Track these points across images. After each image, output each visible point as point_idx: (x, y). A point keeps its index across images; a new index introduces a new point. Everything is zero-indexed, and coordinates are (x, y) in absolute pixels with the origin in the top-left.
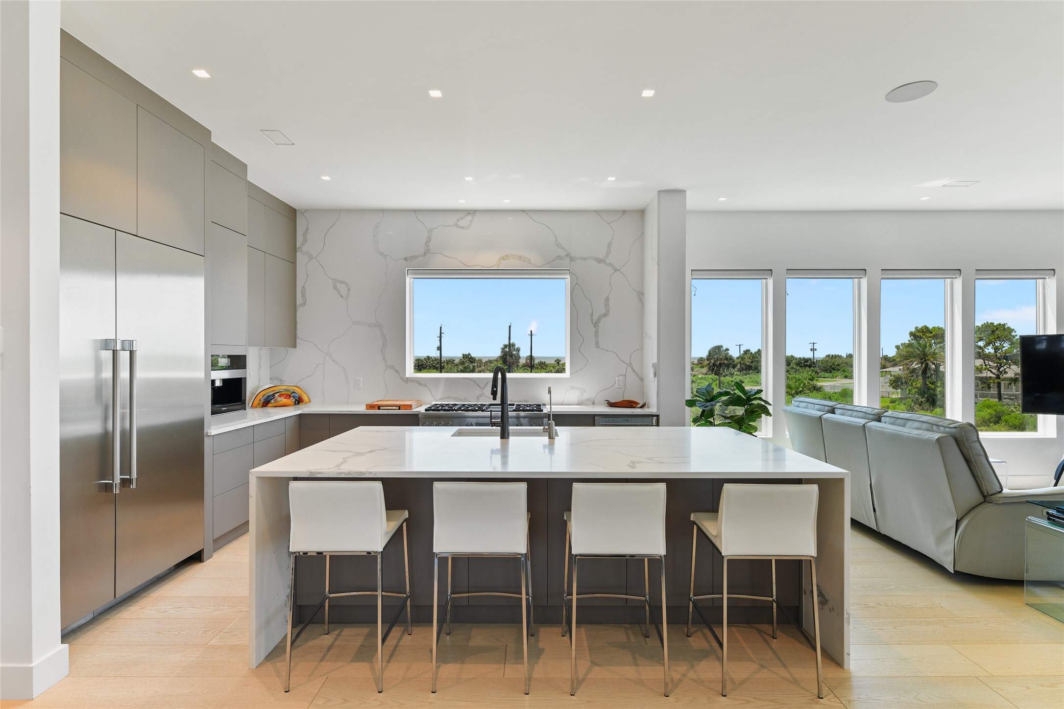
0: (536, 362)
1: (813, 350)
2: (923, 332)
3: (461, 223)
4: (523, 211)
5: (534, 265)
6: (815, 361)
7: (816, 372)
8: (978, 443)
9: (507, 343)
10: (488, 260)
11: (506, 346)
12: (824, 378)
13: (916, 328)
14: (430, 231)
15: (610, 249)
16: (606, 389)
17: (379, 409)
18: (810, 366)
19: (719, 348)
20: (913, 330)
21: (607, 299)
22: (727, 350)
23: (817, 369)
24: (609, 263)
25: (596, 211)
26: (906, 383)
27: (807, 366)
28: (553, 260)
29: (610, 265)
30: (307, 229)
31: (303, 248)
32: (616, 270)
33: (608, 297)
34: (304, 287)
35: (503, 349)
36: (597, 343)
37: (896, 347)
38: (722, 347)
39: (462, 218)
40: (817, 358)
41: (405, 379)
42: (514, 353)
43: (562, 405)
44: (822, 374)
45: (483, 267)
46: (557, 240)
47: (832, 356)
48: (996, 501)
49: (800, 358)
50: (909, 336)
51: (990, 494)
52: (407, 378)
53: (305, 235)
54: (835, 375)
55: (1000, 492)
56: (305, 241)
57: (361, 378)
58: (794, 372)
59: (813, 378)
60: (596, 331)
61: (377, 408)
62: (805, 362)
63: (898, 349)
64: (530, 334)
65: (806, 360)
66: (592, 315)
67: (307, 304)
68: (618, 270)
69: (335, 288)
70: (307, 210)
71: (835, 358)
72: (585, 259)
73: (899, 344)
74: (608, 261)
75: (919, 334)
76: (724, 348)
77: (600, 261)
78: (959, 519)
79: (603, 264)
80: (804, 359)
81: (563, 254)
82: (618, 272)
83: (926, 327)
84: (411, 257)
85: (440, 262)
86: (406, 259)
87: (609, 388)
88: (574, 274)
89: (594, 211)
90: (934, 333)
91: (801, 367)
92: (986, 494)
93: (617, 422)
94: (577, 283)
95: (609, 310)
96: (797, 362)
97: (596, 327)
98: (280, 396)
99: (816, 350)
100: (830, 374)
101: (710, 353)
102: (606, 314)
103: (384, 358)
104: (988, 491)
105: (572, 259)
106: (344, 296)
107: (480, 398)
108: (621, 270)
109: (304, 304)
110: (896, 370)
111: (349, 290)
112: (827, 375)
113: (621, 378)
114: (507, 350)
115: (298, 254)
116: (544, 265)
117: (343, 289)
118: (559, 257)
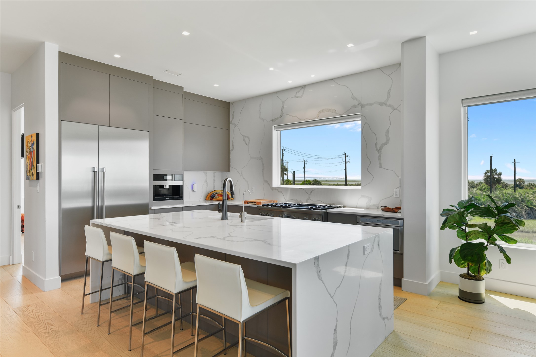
0: (526, 184)
3: (298, 95)
4: (332, 79)
5: (339, 114)
9: (489, 169)
10: (312, 114)
11: (488, 171)
14: (283, 102)
15: (390, 94)
16: (387, 198)
17: (248, 203)
21: (388, 132)
24: (389, 105)
25: (379, 68)
28: (350, 109)
29: (390, 106)
30: (234, 111)
31: (232, 121)
32: (394, 109)
33: (388, 130)
34: (233, 141)
35: (486, 173)
36: (380, 164)
39: (299, 92)
41: (272, 188)
42: (496, 176)
43: (356, 208)
45: (310, 119)
46: (352, 95)
52: (273, 188)
53: (233, 115)
56: (233, 118)
57: (254, 187)
60: (379, 156)
61: (247, 203)
64: (514, 162)
66: (376, 144)
67: (234, 149)
68: (396, 109)
69: (244, 140)
70: (234, 102)
72: (371, 104)
74: (388, 104)
77: (382, 104)
79: (384, 106)
81: (356, 103)
82: (396, 110)
84: (275, 119)
85: (288, 120)
86: (272, 121)
87: (389, 197)
88: (364, 116)
89: (378, 68)
93: (372, 222)
94: (366, 123)
95: (389, 140)
97: (380, 153)
98: (218, 195)
102: (387, 143)
103: (263, 177)
105: (363, 106)
106: (247, 144)
107: (308, 200)
108: (398, 109)
109: (233, 150)
111: (249, 141)
113: (398, 190)
114: (489, 174)
115: (231, 125)
116: (344, 113)
117: (246, 139)
118: (354, 106)
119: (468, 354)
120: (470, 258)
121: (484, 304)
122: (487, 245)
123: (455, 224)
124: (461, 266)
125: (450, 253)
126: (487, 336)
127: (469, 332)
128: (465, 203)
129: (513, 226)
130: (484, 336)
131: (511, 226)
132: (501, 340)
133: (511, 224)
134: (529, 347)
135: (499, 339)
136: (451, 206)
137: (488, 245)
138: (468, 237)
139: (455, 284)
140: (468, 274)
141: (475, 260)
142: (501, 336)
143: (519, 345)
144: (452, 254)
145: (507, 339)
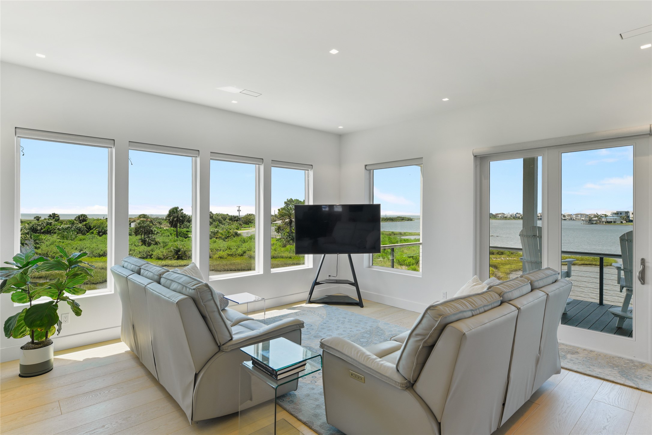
1: (239, 211)
2: (290, 202)
6: (240, 217)
7: (241, 225)
8: (212, 302)
12: (245, 228)
13: (287, 199)
18: (237, 221)
19: (176, 209)
20: (286, 201)
22: (182, 210)
23: (241, 222)
26: (283, 230)
27: (235, 220)
37: (278, 210)
38: (178, 208)
40: (241, 215)
44: (243, 225)
47: (249, 214)
48: (226, 349)
49: (231, 216)
50: (284, 203)
51: (222, 344)
54: (250, 226)
55: (232, 339)
58: (228, 224)
59: (238, 228)
62: (234, 218)
63: (279, 211)
65: (235, 217)
71: (251, 215)
73: (280, 208)
75: (288, 203)
76: (180, 208)
78: (197, 373)
80: (234, 216)
83: (291, 199)
90: (295, 202)
91: (232, 221)
92: (219, 345)
96: (229, 218)
99: (240, 211)
100: (248, 225)
101: (170, 212)
104: (220, 342)
110: (279, 222)
112: (246, 226)
119: (72, 429)
120: (38, 322)
121: (52, 370)
122: (57, 302)
123: (13, 286)
124: (19, 337)
125: (5, 325)
126: (78, 401)
127: (58, 408)
128: (24, 258)
129: (84, 276)
130: (75, 402)
131: (82, 277)
132: (92, 396)
133: (83, 274)
134: (117, 389)
135: (91, 397)
136: (7, 263)
137: (59, 301)
138: (31, 299)
139: (14, 361)
140: (33, 342)
141: (45, 323)
142: (90, 393)
143: (109, 392)
144: (10, 325)
145: (97, 393)
